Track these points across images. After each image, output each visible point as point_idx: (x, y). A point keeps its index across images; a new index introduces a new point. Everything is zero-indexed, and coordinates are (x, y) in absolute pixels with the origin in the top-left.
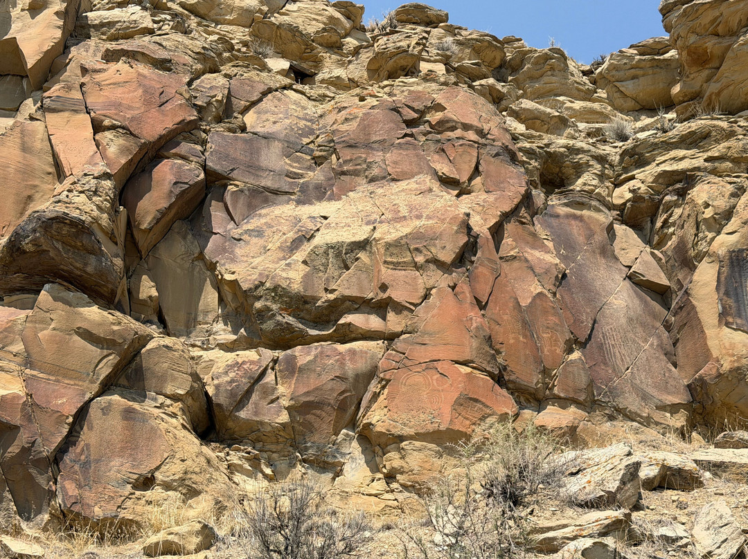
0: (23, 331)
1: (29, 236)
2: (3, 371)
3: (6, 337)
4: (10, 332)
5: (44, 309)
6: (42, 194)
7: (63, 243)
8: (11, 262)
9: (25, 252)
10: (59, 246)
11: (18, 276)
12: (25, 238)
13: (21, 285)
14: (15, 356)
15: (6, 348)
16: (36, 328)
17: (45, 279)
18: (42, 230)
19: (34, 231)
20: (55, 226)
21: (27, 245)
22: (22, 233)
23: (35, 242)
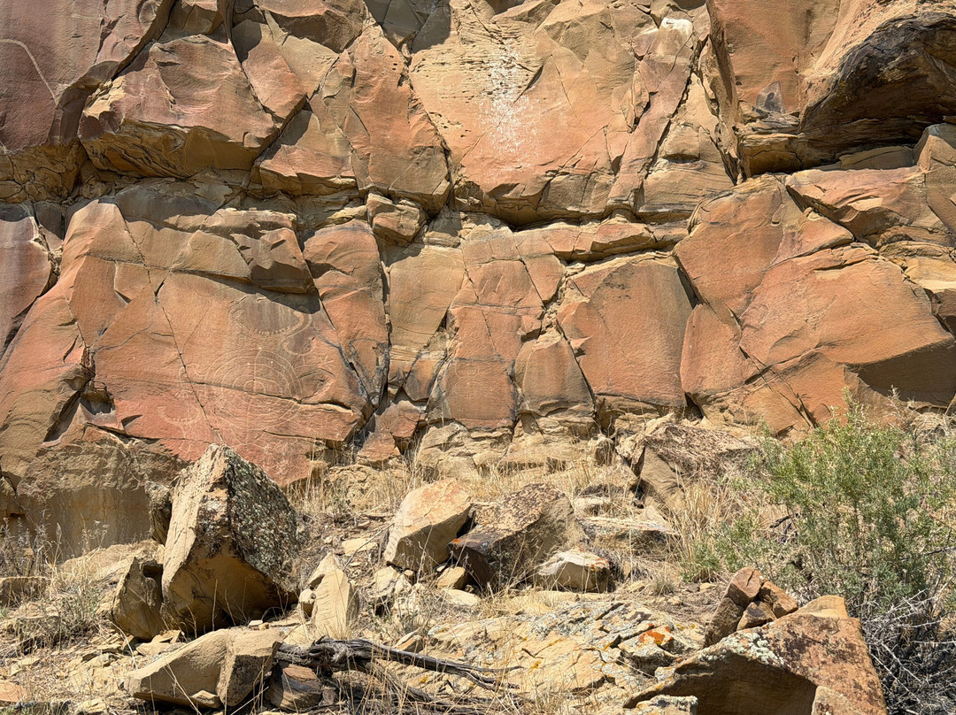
0: (926, 196)
1: (894, 58)
2: (925, 255)
3: (909, 207)
4: (910, 200)
5: (944, 161)
6: (823, 5)
7: (944, 61)
8: (851, 103)
9: (883, 83)
10: (941, 66)
11: (860, 124)
12: (887, 61)
13: (862, 136)
14: (931, 232)
15: (914, 224)
16: (943, 190)
17: (908, 121)
18: (921, 45)
19: (904, 48)
20: (939, 36)
21: (891, 72)
22: (881, 55)
23: (907, 66)
